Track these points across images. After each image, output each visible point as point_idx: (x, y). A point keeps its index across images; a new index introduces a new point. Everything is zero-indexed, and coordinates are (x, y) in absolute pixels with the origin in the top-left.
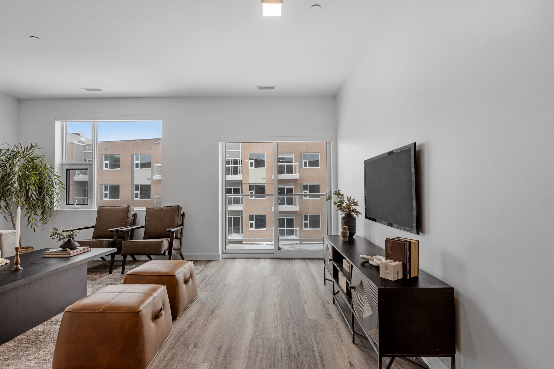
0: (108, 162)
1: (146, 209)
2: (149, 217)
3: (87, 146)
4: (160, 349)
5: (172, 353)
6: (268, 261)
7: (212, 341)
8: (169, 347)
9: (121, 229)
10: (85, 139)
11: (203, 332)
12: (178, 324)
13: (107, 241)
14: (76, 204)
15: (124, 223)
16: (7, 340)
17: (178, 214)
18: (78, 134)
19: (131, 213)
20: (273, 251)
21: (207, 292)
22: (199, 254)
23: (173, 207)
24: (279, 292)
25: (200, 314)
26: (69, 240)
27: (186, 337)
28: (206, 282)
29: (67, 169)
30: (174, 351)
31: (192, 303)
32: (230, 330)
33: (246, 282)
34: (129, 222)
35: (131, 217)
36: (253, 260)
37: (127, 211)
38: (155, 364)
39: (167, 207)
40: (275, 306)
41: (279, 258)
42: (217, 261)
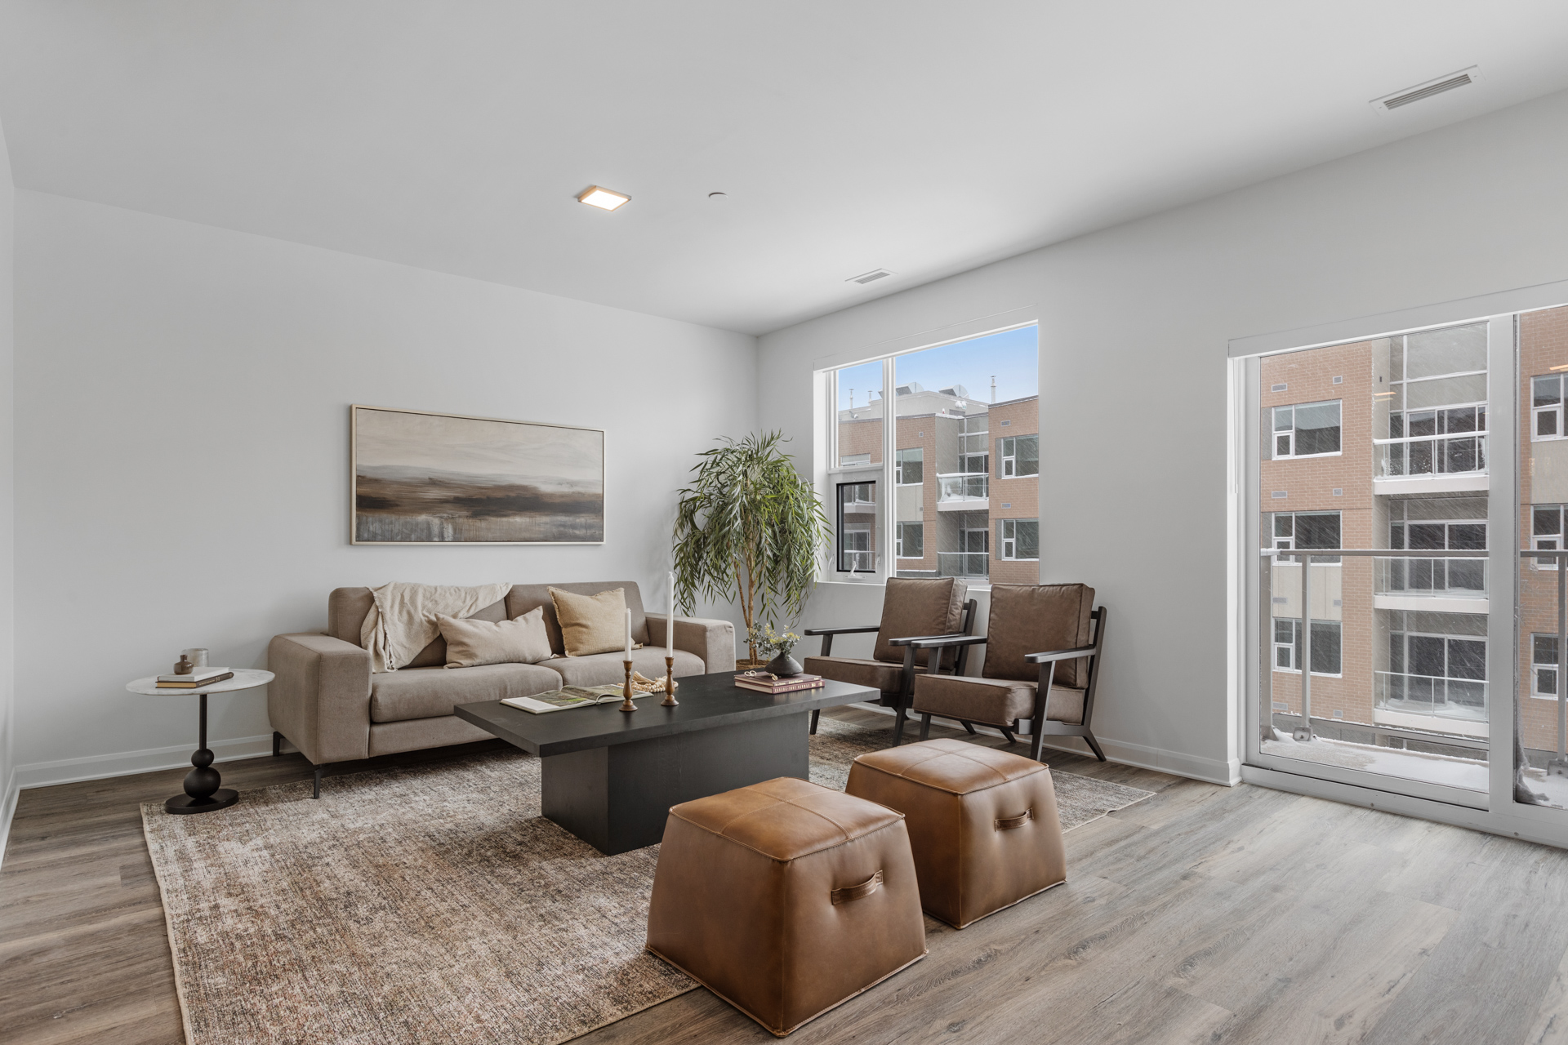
0: (1012, 458)
1: (993, 589)
2: (996, 614)
3: (965, 420)
4: (863, 990)
5: (884, 1015)
6: (1446, 837)
7: (1012, 1036)
8: (889, 995)
9: (915, 640)
10: (964, 403)
11: (1005, 997)
12: (954, 944)
13: (885, 669)
14: (853, 569)
15: (937, 625)
16: (641, 846)
17: (1077, 612)
18: (951, 392)
19: (958, 600)
20: (1484, 802)
21: (1107, 881)
22: (1153, 749)
23: (1064, 588)
24: (1409, 975)
25: (1035, 941)
26: (782, 655)
27: (949, 989)
28: (1129, 846)
29: (838, 485)
30: (894, 1013)
31: (1036, 898)
32: (1092, 1029)
33: (1276, 889)
34: (952, 623)
35: (957, 612)
36: (1374, 815)
37: (947, 593)
38: (829, 1021)
39: (1047, 588)
40: (1340, 1023)
41: (1520, 837)
42: (1213, 789)
